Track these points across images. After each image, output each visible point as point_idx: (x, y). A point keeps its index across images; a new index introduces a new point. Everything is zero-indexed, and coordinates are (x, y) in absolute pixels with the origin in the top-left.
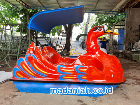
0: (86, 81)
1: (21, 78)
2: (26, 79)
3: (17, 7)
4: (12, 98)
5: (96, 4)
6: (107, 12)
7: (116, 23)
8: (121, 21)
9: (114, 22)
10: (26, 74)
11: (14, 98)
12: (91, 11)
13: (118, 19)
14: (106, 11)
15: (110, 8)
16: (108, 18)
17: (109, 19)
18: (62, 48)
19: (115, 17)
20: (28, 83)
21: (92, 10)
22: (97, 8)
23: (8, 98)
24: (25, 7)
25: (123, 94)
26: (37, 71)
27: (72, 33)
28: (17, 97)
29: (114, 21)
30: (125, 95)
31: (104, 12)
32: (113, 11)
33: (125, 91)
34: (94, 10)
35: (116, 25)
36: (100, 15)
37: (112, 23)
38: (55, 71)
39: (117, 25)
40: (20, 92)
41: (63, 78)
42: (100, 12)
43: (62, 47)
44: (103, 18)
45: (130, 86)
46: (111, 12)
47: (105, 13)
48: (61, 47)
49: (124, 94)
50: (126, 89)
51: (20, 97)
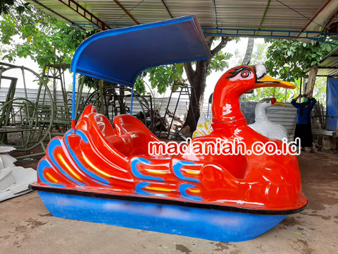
0: (200, 200)
1: (55, 183)
2: (64, 187)
3: (81, 28)
4: (32, 228)
5: (263, 15)
6: (292, 34)
7: (321, 62)
8: (332, 56)
9: (314, 60)
10: (64, 176)
11: (37, 229)
12: (252, 33)
13: (326, 53)
14: (290, 32)
15: (302, 24)
16: (297, 49)
17: (300, 52)
18: (181, 122)
19: (317, 45)
20: (69, 197)
21: (255, 30)
22: (267, 23)
23: (23, 227)
24: (97, 25)
25: (299, 240)
26: (88, 169)
27: (204, 86)
28: (42, 227)
29: (313, 56)
30: (305, 243)
31: (287, 34)
32: (308, 32)
33: (308, 233)
34: (260, 30)
35: (320, 67)
36: (278, 40)
37: (309, 61)
38: (126, 171)
39: (323, 68)
40: (52, 216)
41: (144, 189)
42: (274, 33)
43: (182, 120)
44: (286, 49)
45: (326, 222)
46: (304, 35)
47: (289, 36)
48: (178, 120)
49: (302, 241)
50: (313, 229)
51: (49, 227)
